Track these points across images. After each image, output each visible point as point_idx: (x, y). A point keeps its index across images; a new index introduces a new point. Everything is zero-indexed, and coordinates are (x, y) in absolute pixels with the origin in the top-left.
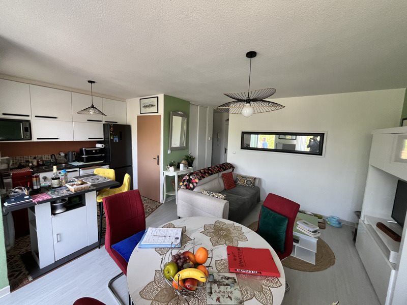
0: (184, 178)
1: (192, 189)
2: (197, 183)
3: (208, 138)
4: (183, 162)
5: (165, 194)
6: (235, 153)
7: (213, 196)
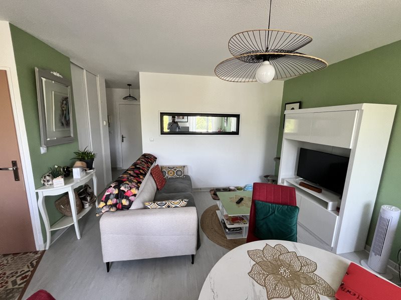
0: (107, 193)
1: (127, 208)
2: (135, 195)
3: (103, 123)
4: (78, 163)
5: (48, 230)
6: (153, 141)
7: (169, 207)
